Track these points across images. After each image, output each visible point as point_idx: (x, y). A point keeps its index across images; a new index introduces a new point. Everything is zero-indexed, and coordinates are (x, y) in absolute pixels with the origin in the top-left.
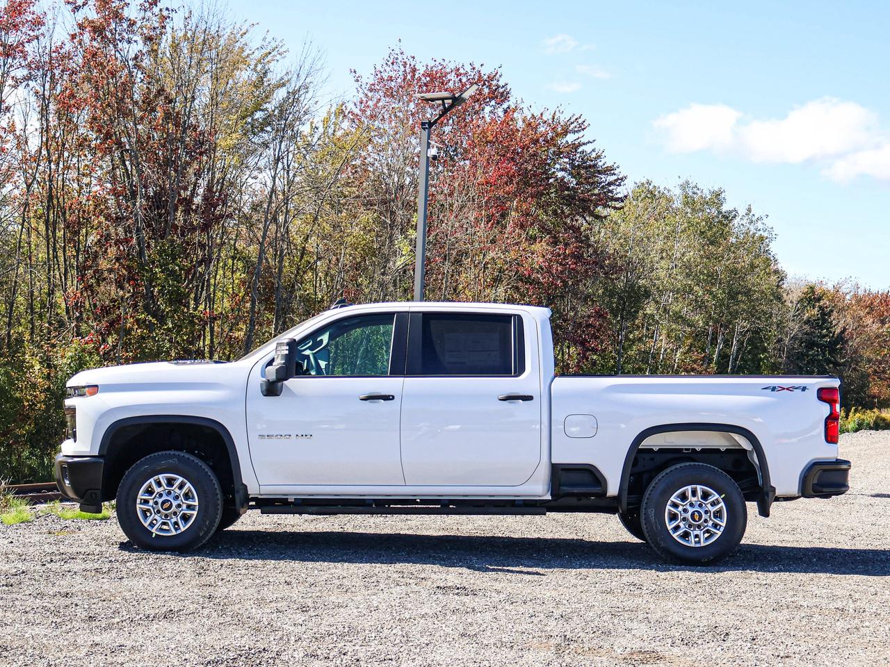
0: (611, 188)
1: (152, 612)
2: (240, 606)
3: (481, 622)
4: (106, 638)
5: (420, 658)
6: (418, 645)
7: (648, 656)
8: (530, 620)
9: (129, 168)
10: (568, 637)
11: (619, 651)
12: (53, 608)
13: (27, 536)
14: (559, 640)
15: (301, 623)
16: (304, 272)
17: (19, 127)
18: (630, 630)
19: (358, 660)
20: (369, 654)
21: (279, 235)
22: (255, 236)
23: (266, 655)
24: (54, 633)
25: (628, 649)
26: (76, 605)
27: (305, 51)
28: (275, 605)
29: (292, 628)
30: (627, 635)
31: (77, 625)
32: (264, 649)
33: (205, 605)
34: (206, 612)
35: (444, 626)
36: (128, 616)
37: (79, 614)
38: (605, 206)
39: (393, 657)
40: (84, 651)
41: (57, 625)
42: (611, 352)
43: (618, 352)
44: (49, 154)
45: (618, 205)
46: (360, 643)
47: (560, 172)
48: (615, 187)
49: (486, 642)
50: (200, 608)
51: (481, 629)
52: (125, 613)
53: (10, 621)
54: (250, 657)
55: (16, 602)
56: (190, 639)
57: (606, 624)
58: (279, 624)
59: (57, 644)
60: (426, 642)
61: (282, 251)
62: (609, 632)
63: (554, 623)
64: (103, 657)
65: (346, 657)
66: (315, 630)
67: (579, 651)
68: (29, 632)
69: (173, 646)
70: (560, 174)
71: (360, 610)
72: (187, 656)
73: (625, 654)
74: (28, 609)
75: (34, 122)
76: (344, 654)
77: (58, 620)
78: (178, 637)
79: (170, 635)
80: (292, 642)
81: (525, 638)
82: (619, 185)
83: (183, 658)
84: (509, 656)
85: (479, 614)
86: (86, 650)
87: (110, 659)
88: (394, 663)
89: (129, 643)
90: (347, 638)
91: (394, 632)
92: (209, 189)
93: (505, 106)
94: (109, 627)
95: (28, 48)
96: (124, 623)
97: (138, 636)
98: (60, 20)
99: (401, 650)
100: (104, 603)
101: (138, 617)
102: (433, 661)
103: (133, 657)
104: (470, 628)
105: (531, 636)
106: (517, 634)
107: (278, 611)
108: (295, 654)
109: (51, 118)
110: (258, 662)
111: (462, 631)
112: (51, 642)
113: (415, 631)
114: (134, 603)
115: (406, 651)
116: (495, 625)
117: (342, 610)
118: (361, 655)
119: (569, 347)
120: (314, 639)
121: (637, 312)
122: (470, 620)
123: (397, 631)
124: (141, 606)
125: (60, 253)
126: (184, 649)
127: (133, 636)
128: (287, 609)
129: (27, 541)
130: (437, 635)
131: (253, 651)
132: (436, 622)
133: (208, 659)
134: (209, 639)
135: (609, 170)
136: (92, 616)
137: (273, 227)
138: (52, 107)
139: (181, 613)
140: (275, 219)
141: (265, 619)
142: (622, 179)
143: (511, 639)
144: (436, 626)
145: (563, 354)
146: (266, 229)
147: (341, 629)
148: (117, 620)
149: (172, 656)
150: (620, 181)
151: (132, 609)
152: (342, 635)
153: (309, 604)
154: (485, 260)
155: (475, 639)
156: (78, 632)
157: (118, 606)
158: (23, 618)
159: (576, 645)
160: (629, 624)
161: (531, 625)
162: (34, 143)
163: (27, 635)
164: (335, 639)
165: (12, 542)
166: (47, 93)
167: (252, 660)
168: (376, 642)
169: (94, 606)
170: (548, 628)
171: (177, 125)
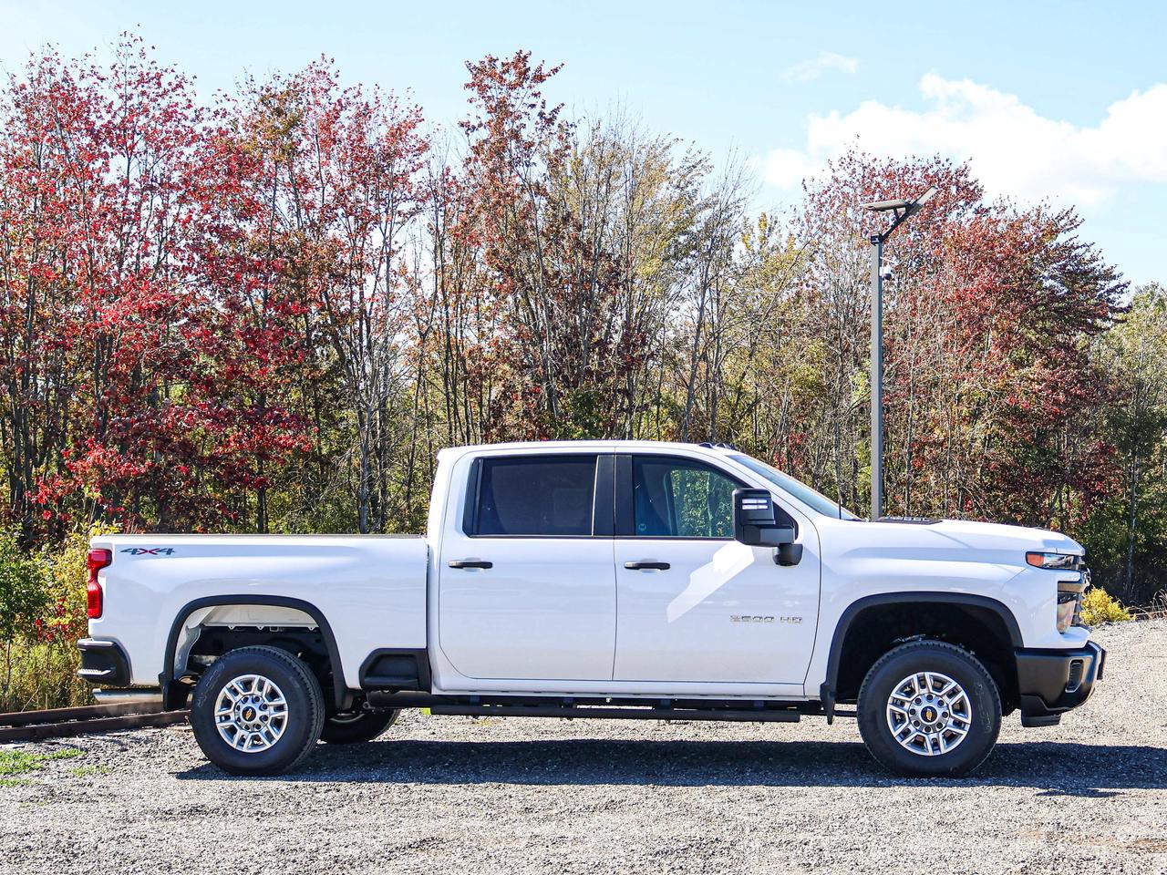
0: (1111, 297)
1: (593, 803)
2: (687, 796)
3: (961, 810)
4: (547, 830)
5: (891, 848)
6: (889, 835)
7: (1156, 844)
8: (1018, 807)
9: (533, 306)
10: (1061, 825)
11: (1122, 839)
12: (486, 801)
13: (449, 727)
14: (1050, 828)
15: (756, 812)
16: (741, 417)
17: (410, 268)
18: (1136, 817)
19: (821, 850)
20: (833, 843)
21: (710, 375)
22: (681, 377)
23: (719, 846)
24: (490, 825)
25: (1133, 837)
26: (511, 797)
27: (731, 159)
28: (726, 794)
29: (746, 818)
30: (1133, 823)
31: (513, 817)
32: (717, 839)
33: (649, 796)
34: (651, 802)
35: (918, 814)
36: (566, 808)
37: (514, 806)
38: (1105, 318)
39: (861, 846)
40: (524, 843)
41: (493, 818)
42: (1122, 496)
43: (1130, 495)
44: (445, 297)
45: (1120, 316)
46: (823, 833)
47: (1049, 281)
48: (1117, 296)
49: (965, 831)
50: (644, 799)
51: (961, 817)
52: (563, 805)
53: (443, 813)
54: (702, 847)
55: (446, 794)
56: (635, 830)
57: (1108, 811)
58: (731, 814)
59: (495, 836)
60: (897, 831)
61: (714, 393)
62: (1112, 820)
63: (1047, 809)
64: (544, 848)
65: (807, 847)
66: (772, 819)
67: (1074, 840)
68: (464, 824)
69: (618, 838)
70: (1047, 283)
71: (821, 799)
72: (634, 847)
73: (1129, 843)
74: (460, 801)
75: (428, 263)
76: (805, 844)
77: (494, 812)
78: (622, 828)
79: (614, 827)
80: (747, 832)
81: (1011, 826)
82: (1122, 292)
83: (630, 849)
84: (993, 845)
85: (958, 802)
86: (526, 841)
87: (552, 851)
88: (861, 852)
89: (571, 835)
90: (808, 828)
91: (861, 820)
92: (627, 325)
93: (976, 205)
94: (547, 819)
95: (413, 178)
96: (563, 814)
97: (580, 827)
98: (452, 146)
99: (870, 839)
100: (540, 794)
101: (577, 808)
102: (905, 850)
103: (576, 849)
104: (948, 817)
105: (1018, 824)
106: (1002, 822)
107: (730, 801)
108: (751, 844)
109: (446, 256)
110: (711, 852)
111: (938, 819)
112: (488, 834)
113: (884, 820)
114: (572, 794)
115: (875, 841)
116: (977, 814)
117: (801, 799)
118: (823, 845)
119: (1068, 493)
120: (771, 830)
121: (1151, 445)
122: (947, 808)
123: (865, 820)
124: (580, 797)
125: (461, 410)
126: (630, 840)
127: (573, 828)
128: (740, 798)
129: (450, 731)
130: (910, 823)
131: (704, 841)
132: (909, 811)
133: (657, 849)
134: (657, 830)
135: (1108, 276)
136: (529, 807)
137: (703, 365)
138: (448, 244)
139: (624, 803)
140: (704, 357)
141: (715, 809)
142: (1124, 286)
143: (995, 827)
144: (908, 815)
145: (1060, 501)
146: (695, 368)
147: (800, 817)
148: (555, 811)
149: (617, 847)
150: (1121, 288)
151: (570, 800)
152: (803, 825)
153: (765, 793)
154: (960, 391)
155: (953, 827)
156: (515, 824)
157: (555, 797)
158: (456, 811)
159: (1071, 833)
160: (1135, 810)
161: (1019, 813)
162: (428, 287)
163: (462, 827)
164: (795, 829)
165: (434, 733)
166: (441, 228)
167: (705, 850)
168: (841, 831)
169: (529, 798)
170: (1039, 816)
171: (586, 255)
